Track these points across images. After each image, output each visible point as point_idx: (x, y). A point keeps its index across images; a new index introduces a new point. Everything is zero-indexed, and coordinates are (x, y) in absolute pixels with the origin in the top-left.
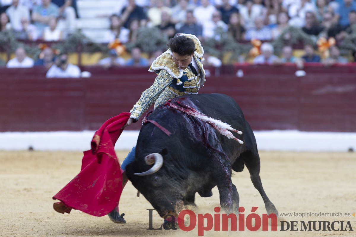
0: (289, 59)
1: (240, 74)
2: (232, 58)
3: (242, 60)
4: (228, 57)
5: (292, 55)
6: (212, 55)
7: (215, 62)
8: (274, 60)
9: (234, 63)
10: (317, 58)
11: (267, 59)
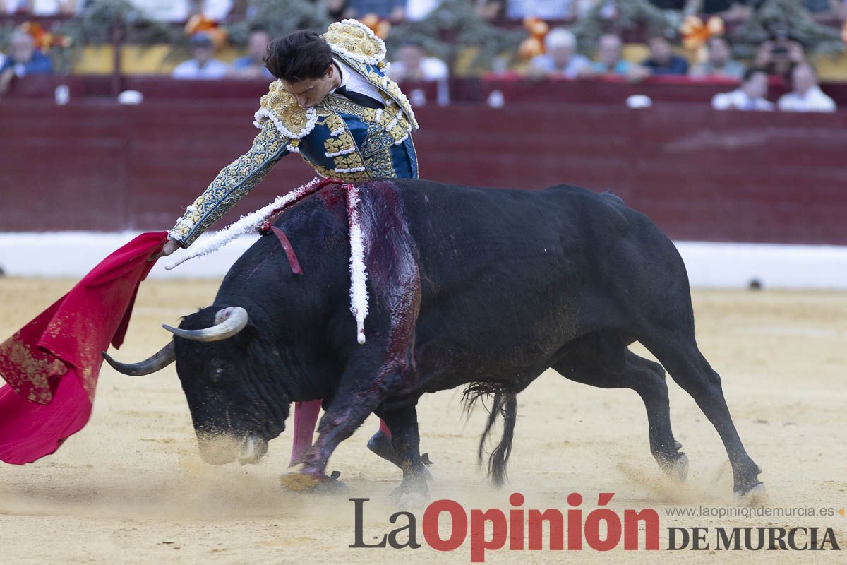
0: (611, 66)
1: (496, 100)
2: (478, 63)
3: (500, 67)
4: (467, 61)
5: (620, 57)
6: (430, 54)
7: (434, 69)
8: (579, 67)
9: (482, 73)
10: (679, 65)
11: (561, 64)
